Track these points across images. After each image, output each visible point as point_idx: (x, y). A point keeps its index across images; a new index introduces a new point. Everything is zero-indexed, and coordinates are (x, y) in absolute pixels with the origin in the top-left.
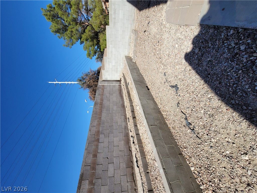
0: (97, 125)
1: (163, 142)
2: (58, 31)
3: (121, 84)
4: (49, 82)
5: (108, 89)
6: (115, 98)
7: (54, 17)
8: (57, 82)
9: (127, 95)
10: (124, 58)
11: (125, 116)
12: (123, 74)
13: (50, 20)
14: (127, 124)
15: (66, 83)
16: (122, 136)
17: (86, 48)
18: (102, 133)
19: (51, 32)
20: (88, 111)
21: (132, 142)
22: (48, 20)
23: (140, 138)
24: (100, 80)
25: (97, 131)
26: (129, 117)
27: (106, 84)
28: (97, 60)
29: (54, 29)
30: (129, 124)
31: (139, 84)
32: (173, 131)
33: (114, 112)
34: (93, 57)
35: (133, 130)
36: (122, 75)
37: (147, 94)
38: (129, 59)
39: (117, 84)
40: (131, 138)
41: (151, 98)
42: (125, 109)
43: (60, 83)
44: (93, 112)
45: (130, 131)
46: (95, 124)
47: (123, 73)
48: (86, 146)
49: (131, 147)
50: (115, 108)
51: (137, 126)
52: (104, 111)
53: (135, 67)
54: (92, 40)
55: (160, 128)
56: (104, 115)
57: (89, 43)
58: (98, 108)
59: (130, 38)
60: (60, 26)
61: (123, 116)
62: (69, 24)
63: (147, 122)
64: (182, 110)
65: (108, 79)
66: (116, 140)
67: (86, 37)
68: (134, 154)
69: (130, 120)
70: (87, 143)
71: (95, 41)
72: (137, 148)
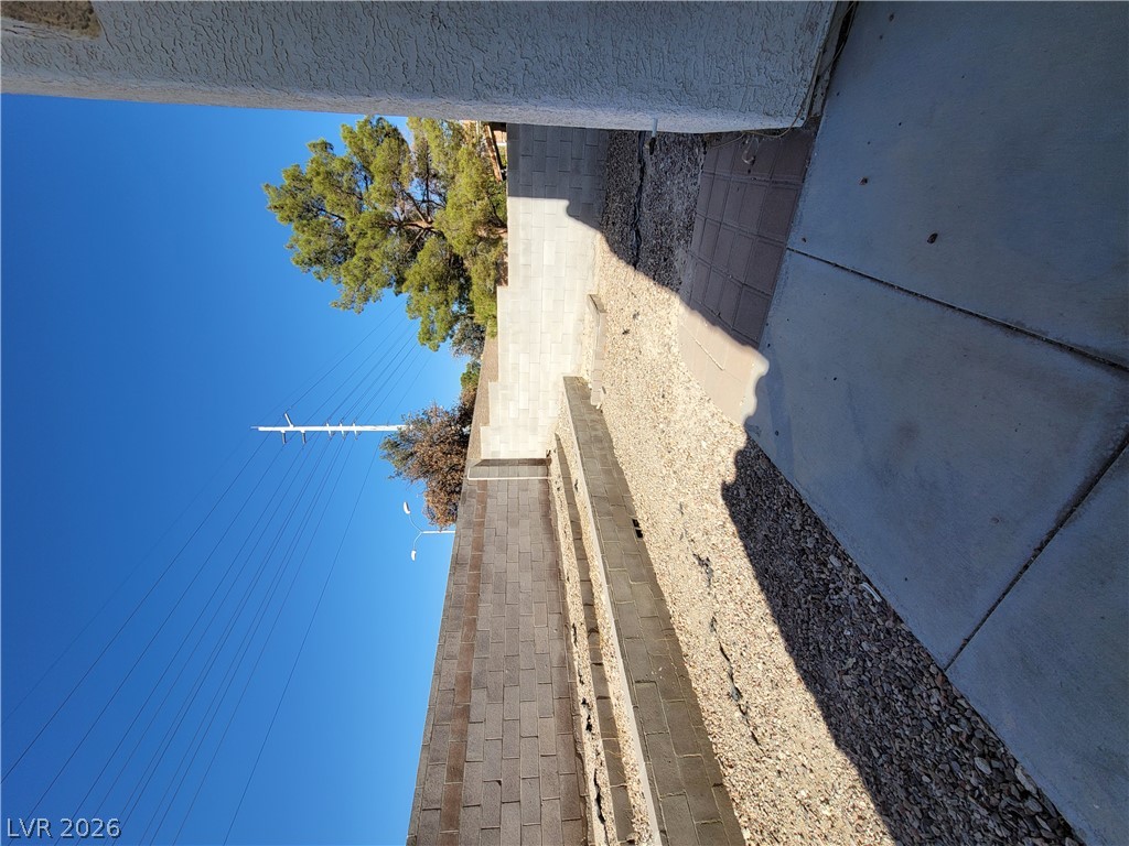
0: (461, 653)
1: (668, 743)
2: (318, 258)
3: (550, 478)
4: (261, 429)
5: (502, 498)
6: (526, 537)
7: (308, 212)
8: (291, 426)
9: (569, 531)
10: (562, 383)
11: (563, 614)
12: (558, 440)
13: (293, 225)
14: (569, 648)
15: (329, 428)
16: (549, 698)
17: (414, 310)
18: (479, 686)
19: (294, 263)
20: (414, 553)
21: (584, 726)
22: (285, 223)
23: (611, 713)
24: (473, 457)
25: (462, 675)
26: (578, 625)
27: (493, 476)
28: (455, 348)
29: (304, 251)
30: (575, 649)
31: (609, 514)
32: (703, 703)
33: (521, 596)
34: (441, 344)
35: (588, 676)
36: (555, 445)
37: (634, 557)
38: (577, 391)
39: (534, 477)
40: (581, 707)
41: (644, 572)
42: (564, 587)
43: (303, 429)
44: (448, 597)
45: (578, 678)
46: (456, 649)
47: (556, 435)
48: (425, 735)
49: (582, 743)
50: (526, 580)
51: (601, 664)
52: (488, 594)
53: (600, 433)
54: (443, 289)
55: (667, 693)
56: (486, 609)
57: (431, 296)
58: (465, 579)
59: (582, 320)
60: (327, 242)
61: (557, 616)
62: (362, 234)
63: (627, 670)
64: (724, 646)
65: (502, 456)
66: (529, 710)
67: (418, 277)
68: (590, 768)
69: (579, 638)
70: (427, 724)
71: (453, 289)
72: (599, 748)
